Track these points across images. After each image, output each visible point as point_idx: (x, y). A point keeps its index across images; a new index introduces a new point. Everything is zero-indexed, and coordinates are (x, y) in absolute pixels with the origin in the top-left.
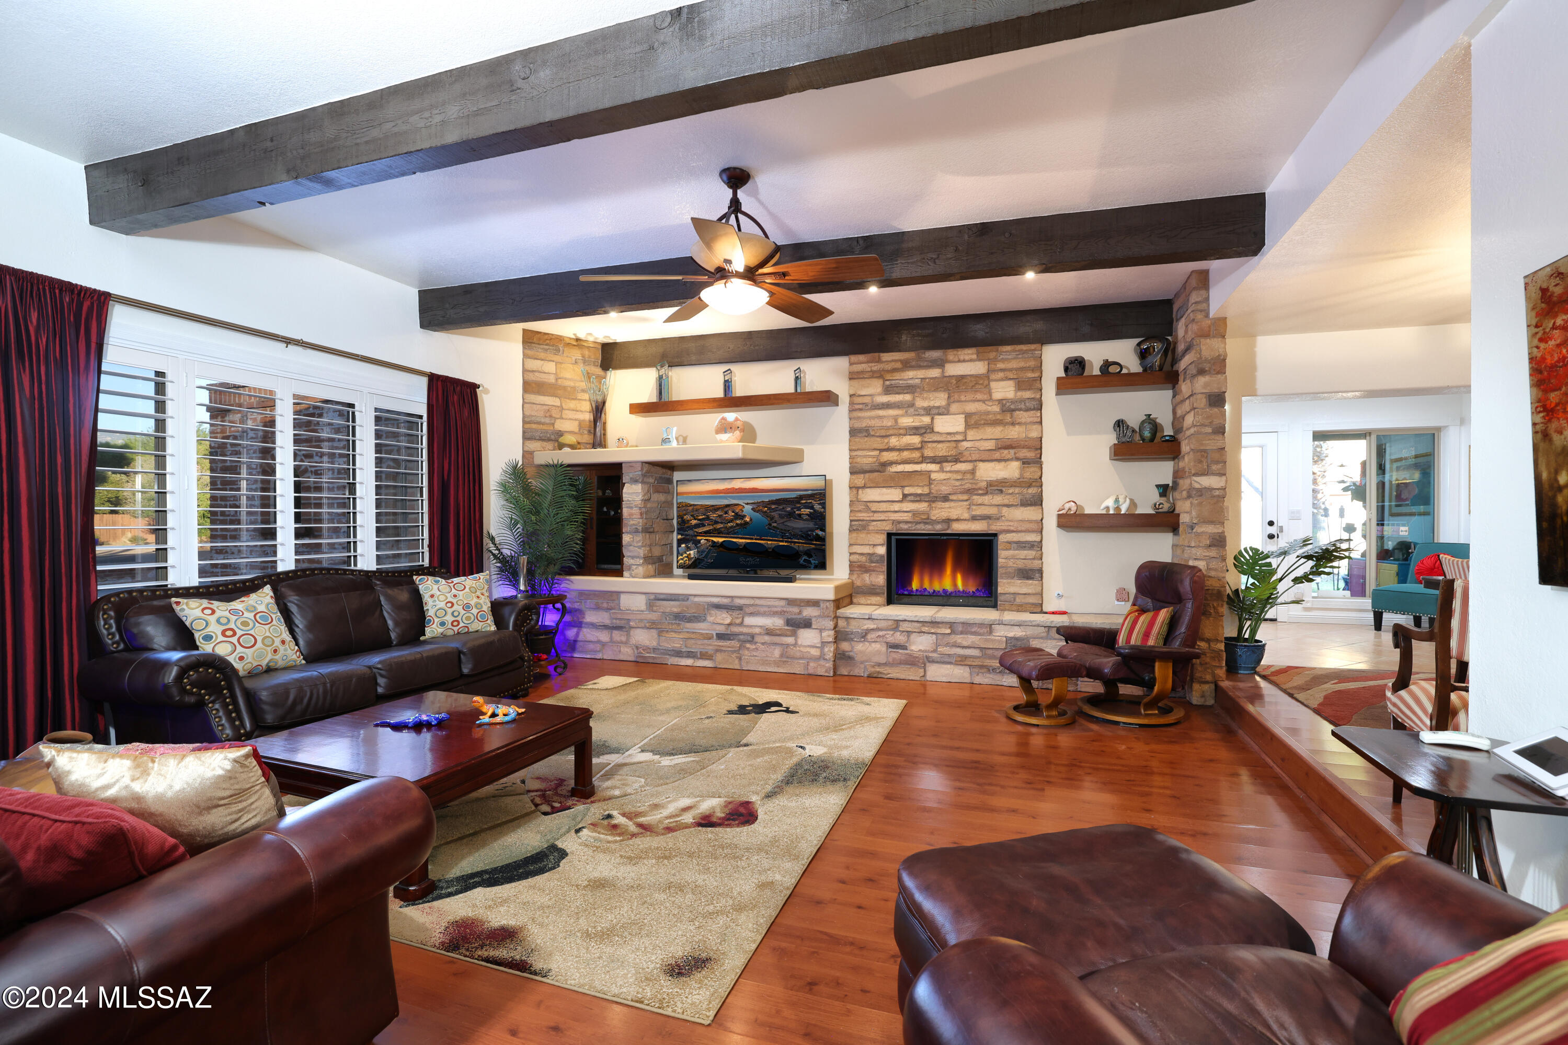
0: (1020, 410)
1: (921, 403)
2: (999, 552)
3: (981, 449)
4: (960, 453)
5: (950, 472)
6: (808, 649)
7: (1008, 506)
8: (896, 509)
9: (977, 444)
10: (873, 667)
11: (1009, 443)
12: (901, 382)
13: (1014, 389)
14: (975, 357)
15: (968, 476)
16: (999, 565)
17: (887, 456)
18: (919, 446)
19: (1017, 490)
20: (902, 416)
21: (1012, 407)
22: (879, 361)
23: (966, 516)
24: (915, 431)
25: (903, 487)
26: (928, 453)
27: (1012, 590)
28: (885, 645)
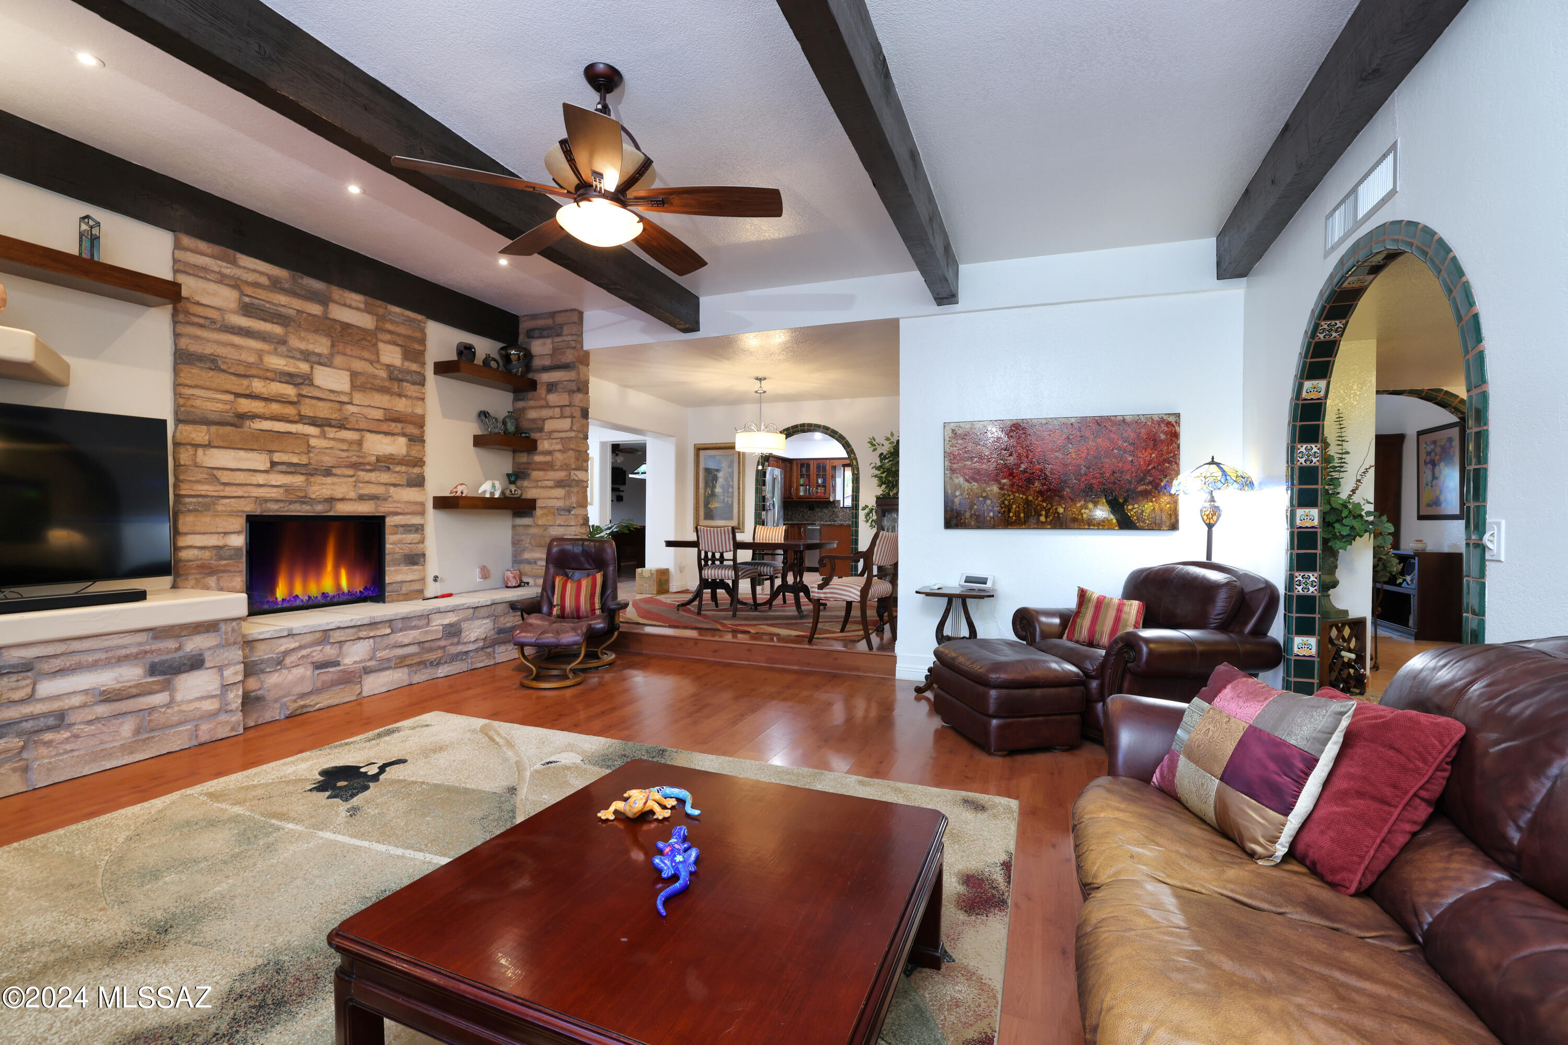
0: (407, 381)
1: (295, 342)
2: (387, 536)
3: (369, 417)
4: (345, 418)
5: (334, 439)
6: (197, 704)
7: (395, 485)
8: (261, 482)
9: (365, 411)
10: (295, 701)
11: (396, 416)
12: (268, 305)
13: (400, 357)
14: (362, 306)
15: (355, 447)
16: (387, 552)
17: (246, 405)
18: (295, 399)
19: (403, 469)
20: (269, 353)
21: (400, 376)
22: (234, 263)
23: (352, 495)
24: (289, 378)
25: (271, 452)
26: (307, 411)
27: (399, 578)
28: (310, 668)
